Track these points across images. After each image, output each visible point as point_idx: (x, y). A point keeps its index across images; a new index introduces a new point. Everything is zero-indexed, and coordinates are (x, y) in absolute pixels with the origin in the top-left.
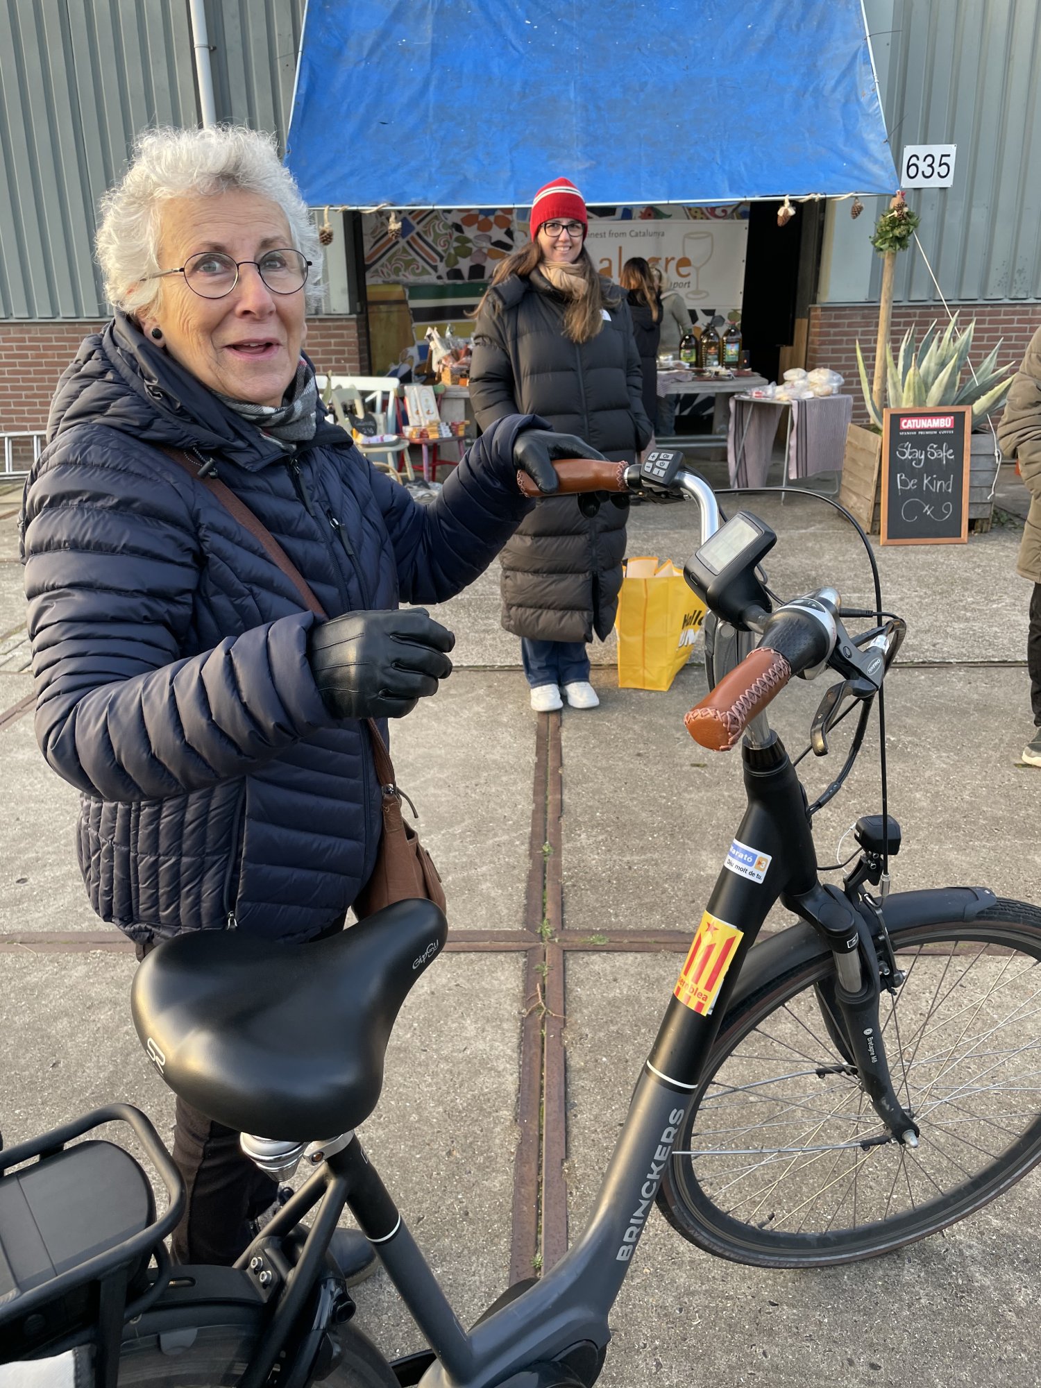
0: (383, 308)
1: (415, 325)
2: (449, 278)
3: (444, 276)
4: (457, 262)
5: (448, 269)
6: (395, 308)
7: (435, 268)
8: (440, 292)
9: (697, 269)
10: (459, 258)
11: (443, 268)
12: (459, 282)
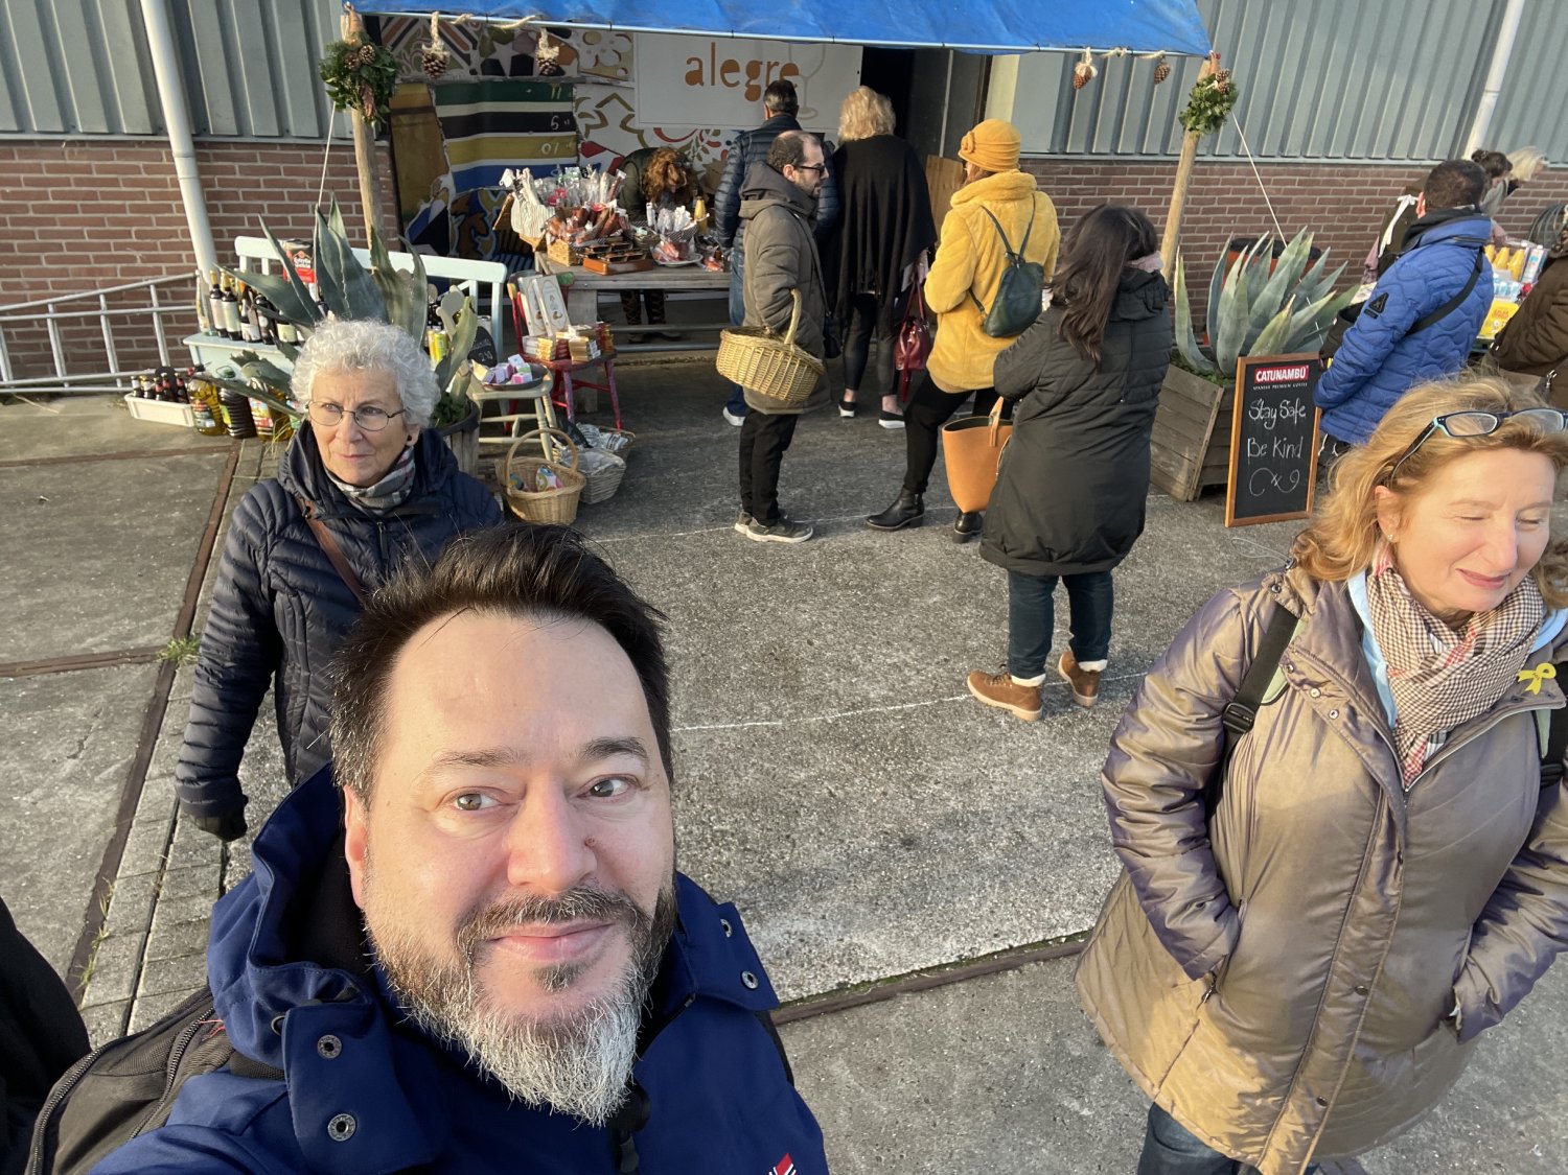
0: (404, 119)
1: (447, 142)
2: (484, 73)
3: (479, 70)
4: (493, 50)
5: (483, 59)
6: (419, 119)
7: (467, 59)
8: (474, 93)
9: (806, 80)
10: (496, 44)
11: (477, 59)
12: (498, 79)
